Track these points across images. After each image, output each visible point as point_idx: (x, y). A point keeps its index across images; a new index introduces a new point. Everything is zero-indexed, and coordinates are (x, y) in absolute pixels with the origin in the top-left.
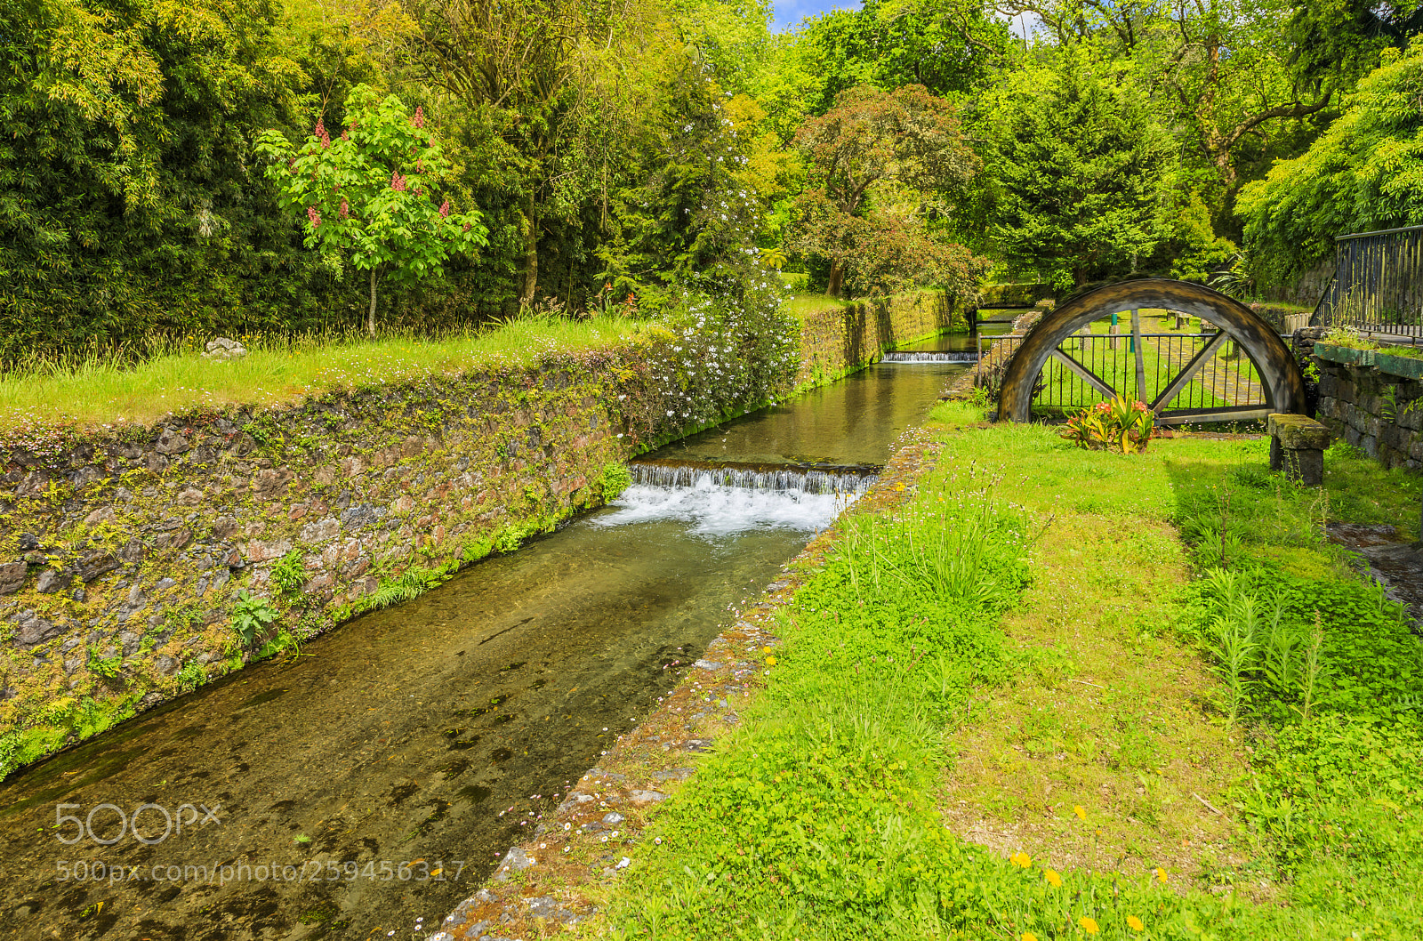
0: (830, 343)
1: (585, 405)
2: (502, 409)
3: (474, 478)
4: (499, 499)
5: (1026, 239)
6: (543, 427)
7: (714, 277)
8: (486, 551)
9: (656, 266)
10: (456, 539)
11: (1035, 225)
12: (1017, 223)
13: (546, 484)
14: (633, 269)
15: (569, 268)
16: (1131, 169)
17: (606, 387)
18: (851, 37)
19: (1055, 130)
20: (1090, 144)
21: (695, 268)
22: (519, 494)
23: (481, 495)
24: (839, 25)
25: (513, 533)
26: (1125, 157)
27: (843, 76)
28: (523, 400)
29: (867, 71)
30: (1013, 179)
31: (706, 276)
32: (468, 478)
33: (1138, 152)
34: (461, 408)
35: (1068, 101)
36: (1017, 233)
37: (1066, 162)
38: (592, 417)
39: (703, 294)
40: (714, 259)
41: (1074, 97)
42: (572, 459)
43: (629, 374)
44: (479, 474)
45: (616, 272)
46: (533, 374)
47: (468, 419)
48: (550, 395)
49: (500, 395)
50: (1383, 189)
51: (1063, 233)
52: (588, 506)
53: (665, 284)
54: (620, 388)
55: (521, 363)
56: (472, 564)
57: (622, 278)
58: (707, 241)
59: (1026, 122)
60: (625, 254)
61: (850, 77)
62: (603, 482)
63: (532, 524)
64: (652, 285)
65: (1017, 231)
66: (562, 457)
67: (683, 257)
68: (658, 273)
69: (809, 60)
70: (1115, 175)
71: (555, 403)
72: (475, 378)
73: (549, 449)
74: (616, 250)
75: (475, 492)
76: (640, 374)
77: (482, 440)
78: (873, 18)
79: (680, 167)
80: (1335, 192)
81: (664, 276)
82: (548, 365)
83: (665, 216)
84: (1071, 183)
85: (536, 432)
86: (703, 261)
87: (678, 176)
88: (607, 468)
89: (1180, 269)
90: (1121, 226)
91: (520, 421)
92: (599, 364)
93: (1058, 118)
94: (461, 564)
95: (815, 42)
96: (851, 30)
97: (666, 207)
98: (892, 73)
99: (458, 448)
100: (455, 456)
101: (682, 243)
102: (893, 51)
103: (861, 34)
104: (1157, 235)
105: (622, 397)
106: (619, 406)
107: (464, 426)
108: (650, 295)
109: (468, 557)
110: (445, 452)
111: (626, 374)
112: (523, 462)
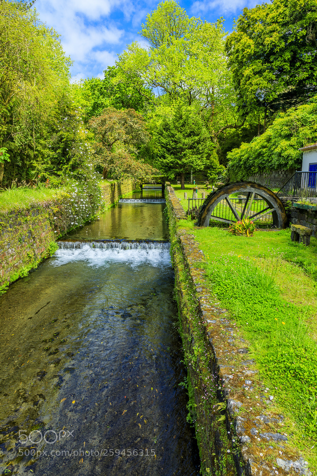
0: (107, 196)
1: (44, 221)
2: (20, 224)
3: (12, 250)
4: (20, 258)
5: (168, 163)
6: (32, 230)
7: (78, 174)
8: (17, 278)
9: (55, 169)
10: (8, 274)
11: (170, 159)
12: (164, 158)
13: (34, 251)
14: (46, 170)
15: (14, 167)
16: (198, 142)
17: (49, 214)
18: (101, 88)
19: (176, 128)
20: (186, 133)
21: (70, 170)
22: (26, 255)
23: (14, 257)
24: (96, 84)
25: (25, 270)
26: (197, 138)
27: (99, 102)
28: (26, 221)
29: (107, 101)
30: (163, 143)
31: (75, 173)
32: (10, 251)
33: (201, 137)
34: (7, 225)
35: (179, 119)
36: (165, 161)
37: (179, 138)
38: (45, 225)
39: (74, 180)
40: (77, 167)
41: (181, 118)
42: (41, 241)
43: (57, 209)
44: (14, 249)
45: (39, 171)
46: (28, 210)
47: (9, 229)
48: (34, 218)
49: (19, 219)
50: (282, 155)
51: (179, 161)
52: (45, 258)
53: (59, 176)
54: (54, 215)
55: (25, 207)
56: (13, 283)
57: (42, 173)
58: (75, 161)
59: (167, 125)
60: (42, 164)
61: (102, 103)
62: (50, 248)
63: (30, 266)
64: (53, 176)
65: (165, 160)
66: (38, 241)
67: (66, 166)
68: (56, 172)
69: (85, 95)
70: (193, 144)
71: (35, 221)
72: (11, 213)
73: (34, 238)
74: (39, 162)
75: (12, 256)
76: (61, 209)
77: (14, 236)
78: (109, 83)
79: (64, 133)
80: (264, 154)
81: (59, 173)
82: (33, 207)
83: (59, 151)
84: (181, 145)
85: (30, 232)
86: (74, 168)
87: (63, 136)
88: (51, 243)
89: (210, 174)
90: (195, 160)
91: (25, 229)
92: (48, 206)
93: (177, 124)
94: (10, 283)
95: (87, 89)
96: (101, 86)
97: (59, 148)
98: (116, 103)
99: (7, 240)
100: (6, 243)
101: (65, 161)
102: (116, 95)
103: (105, 88)
104: (204, 163)
105: (55, 218)
106: (54, 221)
107: (8, 231)
108: (54, 180)
109: (12, 280)
110: (3, 242)
111: (56, 210)
112: (26, 243)
